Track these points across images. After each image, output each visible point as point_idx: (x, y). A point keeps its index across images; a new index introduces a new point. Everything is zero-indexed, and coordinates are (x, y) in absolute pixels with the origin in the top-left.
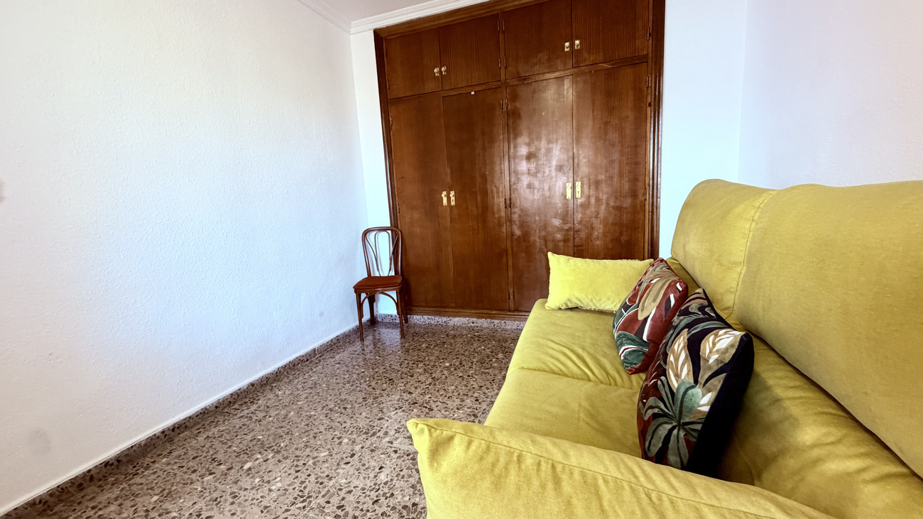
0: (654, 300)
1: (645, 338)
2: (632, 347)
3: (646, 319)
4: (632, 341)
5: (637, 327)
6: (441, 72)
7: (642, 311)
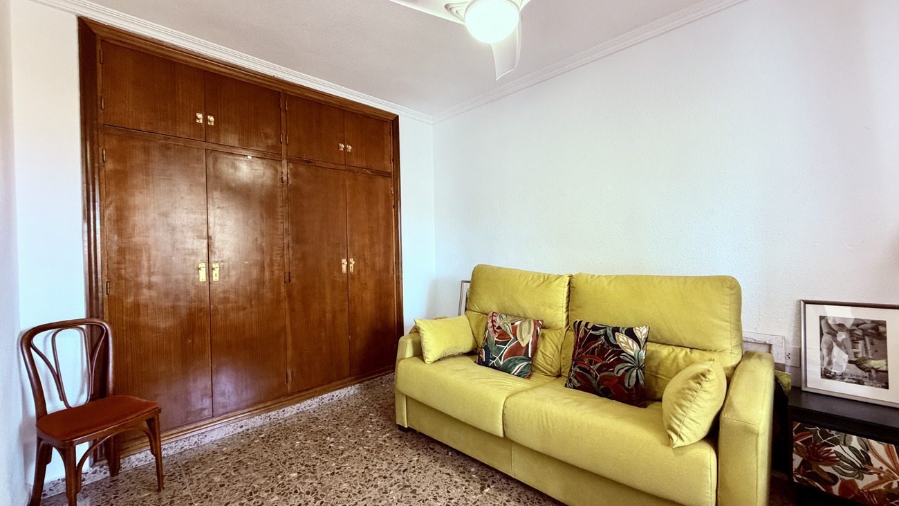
0: (529, 333)
1: (530, 356)
2: (525, 363)
3: (528, 345)
4: (524, 360)
5: (524, 351)
6: (206, 120)
7: (523, 341)
